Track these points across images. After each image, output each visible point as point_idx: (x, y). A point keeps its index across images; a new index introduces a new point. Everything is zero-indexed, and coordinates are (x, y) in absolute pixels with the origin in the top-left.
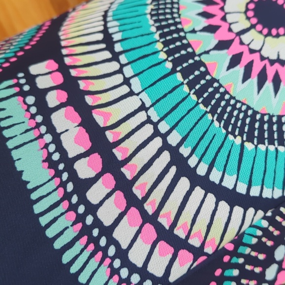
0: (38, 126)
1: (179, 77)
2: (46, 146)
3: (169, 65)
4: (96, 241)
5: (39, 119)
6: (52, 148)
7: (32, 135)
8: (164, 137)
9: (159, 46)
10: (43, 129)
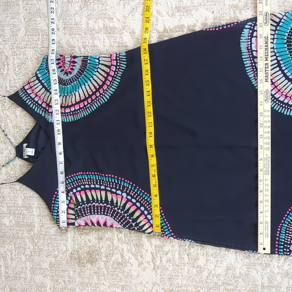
0: (248, 39)
1: (286, 45)
2: (248, 45)
3: (286, 41)
4: (254, 69)
5: (250, 37)
6: (249, 46)
7: (246, 41)
8: (277, 57)
9: (287, 34)
10: (249, 40)
